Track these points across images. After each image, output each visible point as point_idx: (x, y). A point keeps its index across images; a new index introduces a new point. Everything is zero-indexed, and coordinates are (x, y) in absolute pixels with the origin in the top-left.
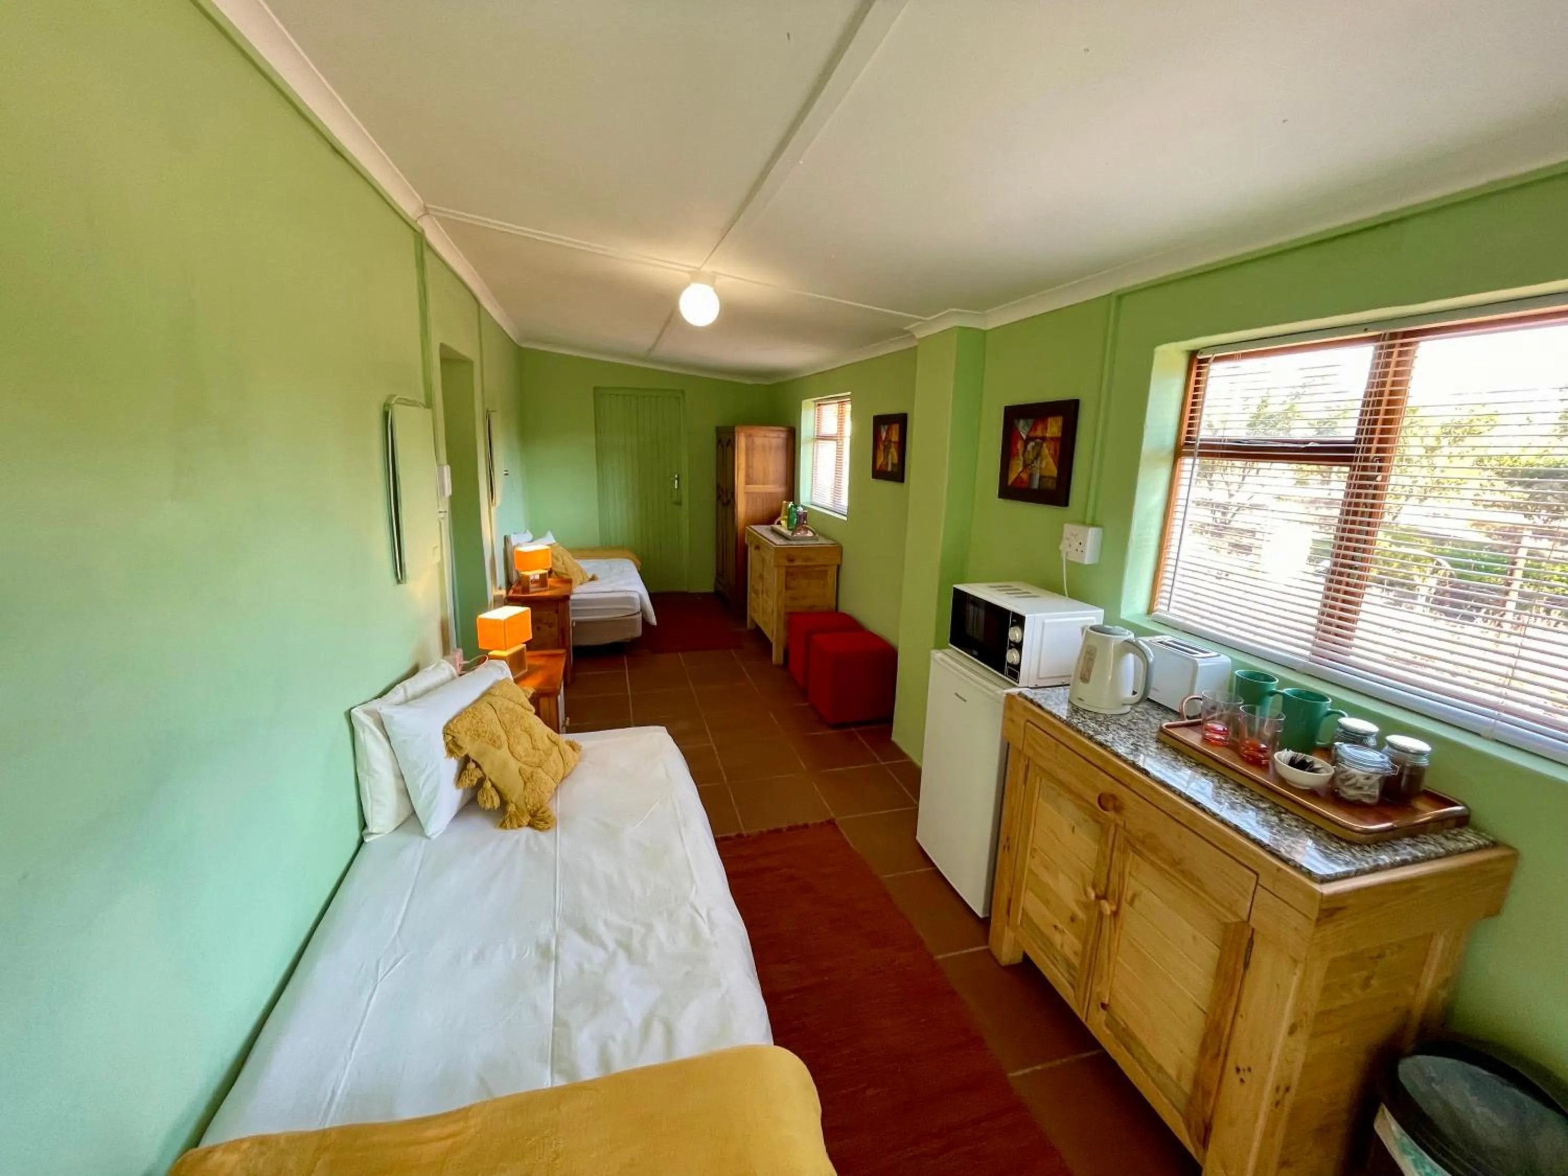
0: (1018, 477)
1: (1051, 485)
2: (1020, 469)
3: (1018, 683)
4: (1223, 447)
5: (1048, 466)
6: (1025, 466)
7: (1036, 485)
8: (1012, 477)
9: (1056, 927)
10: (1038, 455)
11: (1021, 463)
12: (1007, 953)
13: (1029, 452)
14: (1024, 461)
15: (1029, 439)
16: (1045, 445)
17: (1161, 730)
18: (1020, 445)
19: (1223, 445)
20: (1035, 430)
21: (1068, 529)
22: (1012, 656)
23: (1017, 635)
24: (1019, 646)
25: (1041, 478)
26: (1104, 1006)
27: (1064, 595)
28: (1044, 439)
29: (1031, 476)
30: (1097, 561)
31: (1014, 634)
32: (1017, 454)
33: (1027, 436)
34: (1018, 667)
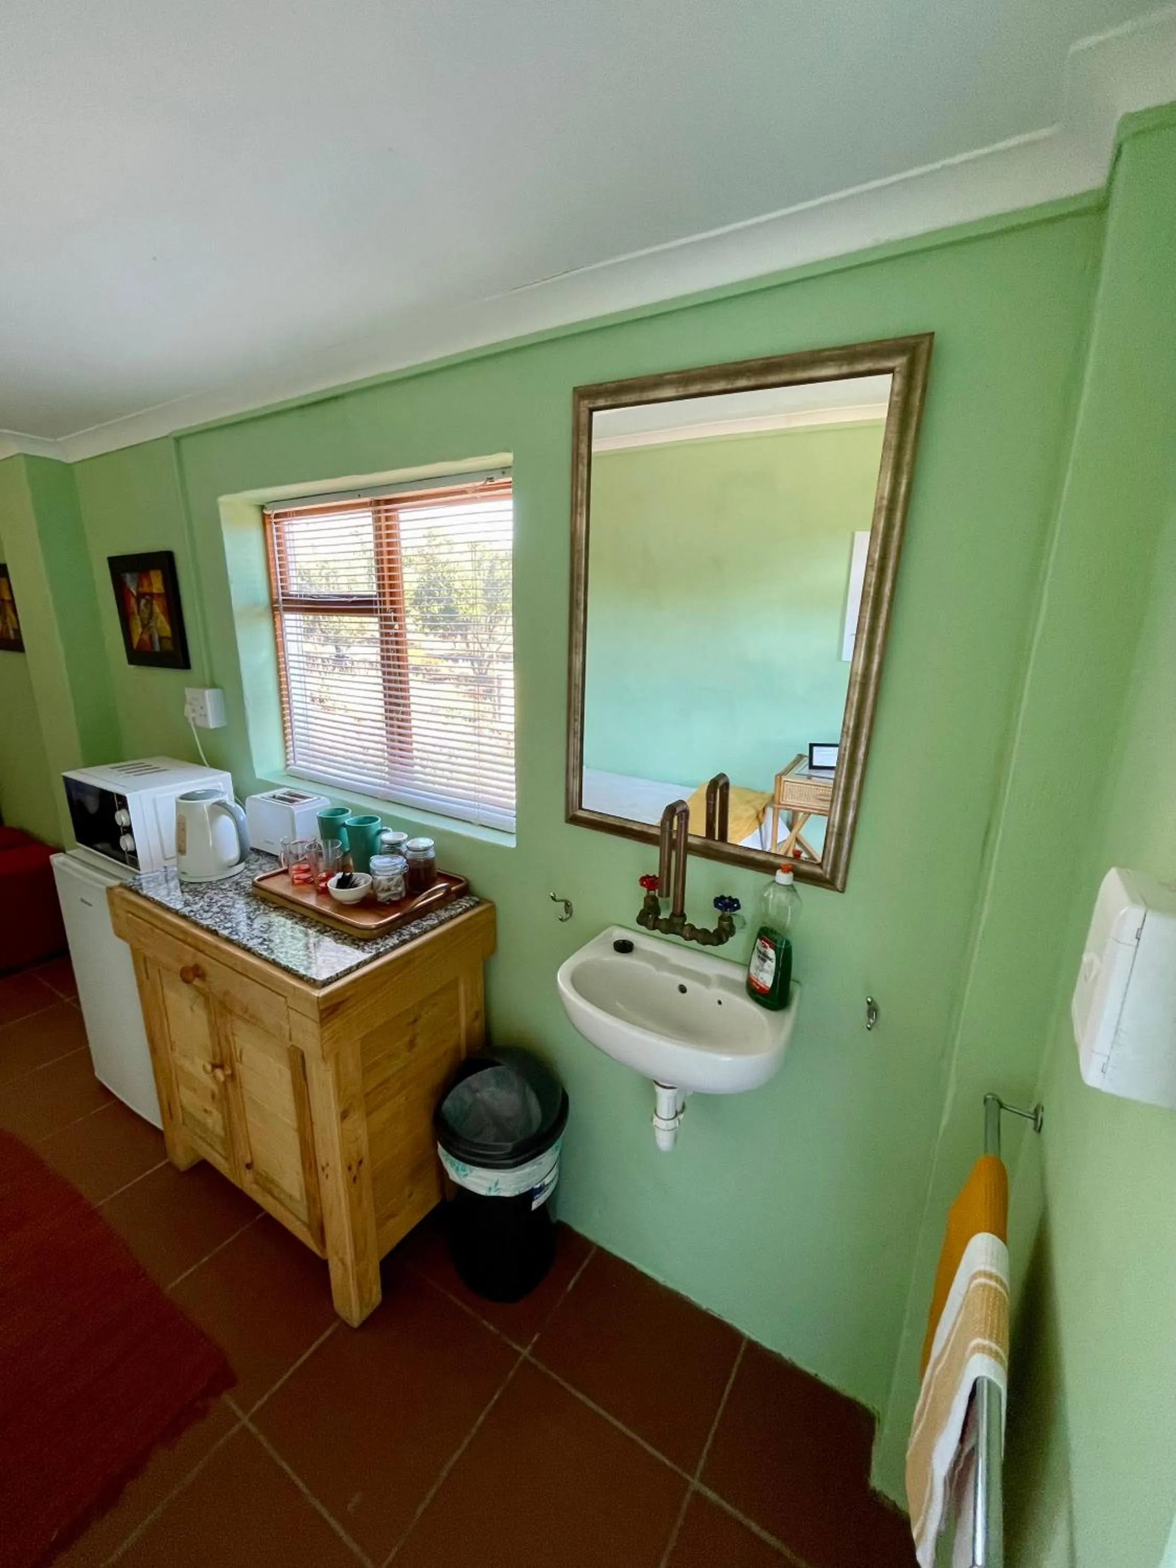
0: (141, 640)
1: (169, 646)
2: (140, 630)
3: (139, 870)
4: (301, 602)
5: (162, 625)
6: (144, 626)
7: (157, 648)
8: (136, 640)
9: (206, 1111)
10: (151, 614)
11: (139, 623)
12: (182, 1160)
13: (143, 610)
14: (142, 621)
15: (140, 596)
16: (155, 602)
17: (254, 885)
18: (133, 601)
19: (301, 601)
20: (142, 586)
21: (189, 692)
22: (125, 843)
23: (123, 818)
24: (129, 830)
25: (161, 639)
26: (249, 1166)
27: (204, 765)
28: (152, 595)
29: (151, 637)
30: (224, 724)
31: (121, 818)
32: (133, 613)
33: (138, 592)
34: (134, 853)
